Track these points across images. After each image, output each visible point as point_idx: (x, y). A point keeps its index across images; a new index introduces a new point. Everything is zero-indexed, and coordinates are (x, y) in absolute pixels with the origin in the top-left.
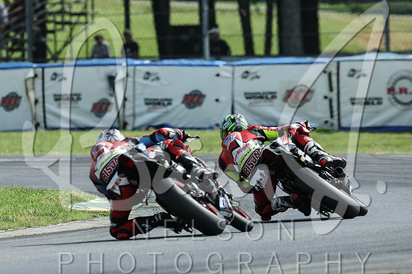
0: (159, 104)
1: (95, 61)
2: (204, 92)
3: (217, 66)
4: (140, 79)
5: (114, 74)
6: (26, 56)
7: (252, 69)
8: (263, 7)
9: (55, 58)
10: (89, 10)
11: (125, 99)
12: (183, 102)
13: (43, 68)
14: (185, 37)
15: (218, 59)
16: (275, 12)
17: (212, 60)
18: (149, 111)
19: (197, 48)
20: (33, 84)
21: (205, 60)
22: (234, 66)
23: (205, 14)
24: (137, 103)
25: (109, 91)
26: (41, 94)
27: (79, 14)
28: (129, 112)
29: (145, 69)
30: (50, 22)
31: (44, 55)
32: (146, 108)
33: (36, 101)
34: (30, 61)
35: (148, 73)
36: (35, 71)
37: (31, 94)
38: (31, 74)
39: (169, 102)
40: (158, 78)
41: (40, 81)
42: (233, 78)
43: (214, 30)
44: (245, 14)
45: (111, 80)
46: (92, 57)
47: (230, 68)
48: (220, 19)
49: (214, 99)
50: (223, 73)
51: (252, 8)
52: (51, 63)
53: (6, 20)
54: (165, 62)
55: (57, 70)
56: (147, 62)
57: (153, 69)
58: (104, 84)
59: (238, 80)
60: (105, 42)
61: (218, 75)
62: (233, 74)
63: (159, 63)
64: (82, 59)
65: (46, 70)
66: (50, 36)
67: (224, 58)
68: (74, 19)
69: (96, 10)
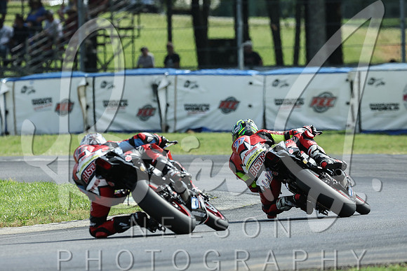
0: (197, 109)
1: (140, 71)
2: (238, 99)
3: (250, 75)
4: (180, 87)
5: (157, 83)
6: (79, 66)
7: (281, 78)
8: (292, 22)
9: (105, 68)
10: (136, 25)
11: (168, 105)
12: (220, 107)
13: (94, 77)
14: (222, 49)
15: (251, 69)
16: (303, 27)
17: (246, 70)
18: (189, 115)
19: (232, 58)
20: (85, 91)
21: (239, 69)
22: (265, 75)
23: (240, 29)
24: (178, 108)
25: (153, 98)
26: (92, 100)
27: (127, 29)
28: (170, 116)
29: (186, 78)
30: (101, 35)
31: (95, 65)
32: (185, 112)
33: (87, 107)
34: (82, 70)
35: (188, 82)
36: (86, 80)
37: (83, 101)
38: (83, 82)
39: (207, 107)
40: (197, 86)
41: (91, 89)
42: (264, 86)
43: (248, 43)
44: (275, 28)
45: (155, 87)
46: (138, 68)
47: (262, 77)
48: (253, 33)
49: (247, 105)
50: (256, 82)
51: (282, 23)
52: (102, 73)
53: (61, 34)
54: (204, 71)
55: (107, 79)
56: (187, 71)
57: (192, 78)
58: (149, 91)
59: (269, 88)
60: (150, 54)
61: (251, 83)
62: (265, 82)
63: (198, 72)
64: (129, 69)
65: (97, 79)
66: (100, 48)
67: (256, 68)
68: (122, 33)
69: (141, 25)
